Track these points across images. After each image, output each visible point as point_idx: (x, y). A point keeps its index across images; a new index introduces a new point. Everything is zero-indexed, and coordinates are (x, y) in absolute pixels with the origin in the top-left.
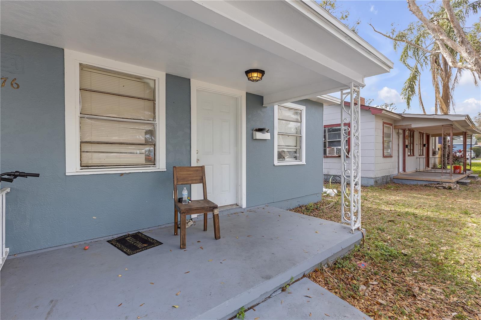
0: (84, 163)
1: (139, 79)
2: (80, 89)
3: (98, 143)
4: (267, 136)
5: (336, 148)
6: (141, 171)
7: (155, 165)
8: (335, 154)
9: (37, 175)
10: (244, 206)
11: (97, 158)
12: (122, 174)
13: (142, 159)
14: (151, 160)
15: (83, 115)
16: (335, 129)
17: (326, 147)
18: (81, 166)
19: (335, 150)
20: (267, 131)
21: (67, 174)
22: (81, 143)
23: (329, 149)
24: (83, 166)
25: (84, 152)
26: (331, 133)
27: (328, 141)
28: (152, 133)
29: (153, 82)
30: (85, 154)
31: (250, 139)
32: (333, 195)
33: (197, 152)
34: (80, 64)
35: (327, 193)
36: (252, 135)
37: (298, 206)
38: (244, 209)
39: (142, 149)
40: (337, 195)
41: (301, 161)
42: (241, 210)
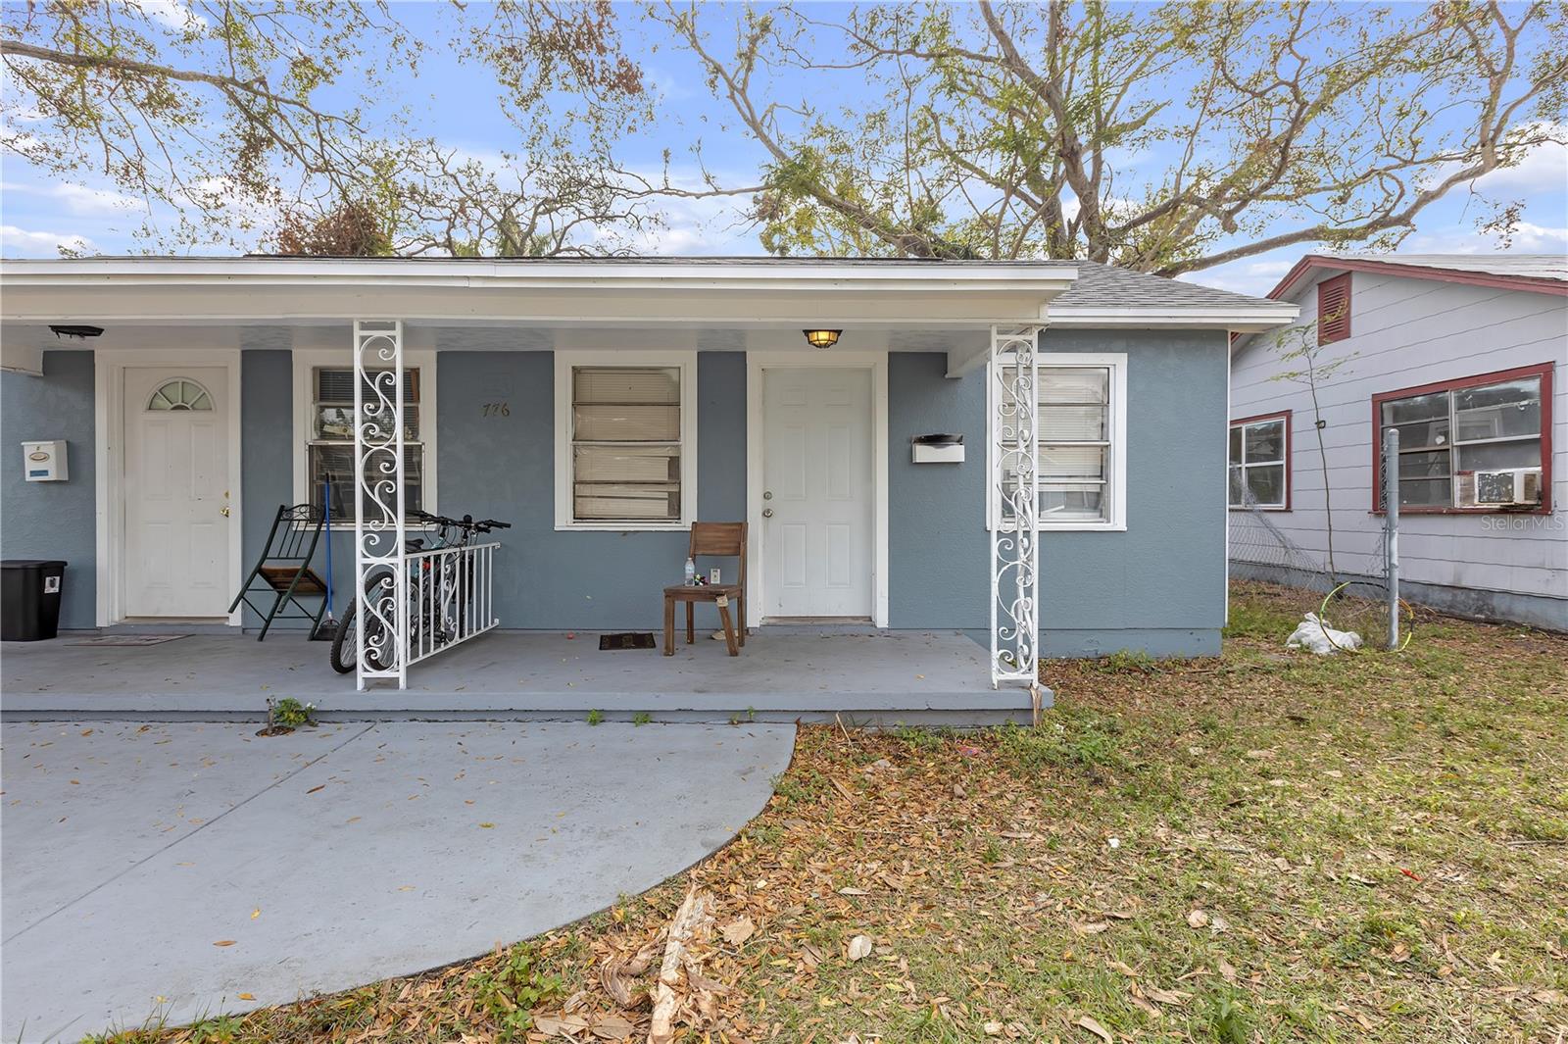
0: (578, 514)
1: (654, 371)
2: (575, 404)
3: (596, 483)
4: (955, 453)
5: (1481, 477)
6: (653, 529)
7: (680, 519)
8: (1476, 501)
9: (508, 526)
10: (882, 620)
11: (595, 507)
12: (625, 533)
13: (662, 508)
14: (674, 511)
15: (578, 440)
16: (1488, 395)
17: (1448, 472)
18: (574, 518)
19: (1476, 485)
20: (959, 441)
21: (556, 529)
22: (575, 482)
23: (1464, 477)
24: (577, 518)
25: (579, 496)
26: (1471, 410)
27: (1461, 446)
28: (674, 464)
29: (676, 371)
30: (579, 500)
31: (902, 463)
32: (1324, 650)
33: (767, 496)
34: (573, 368)
35: (1305, 641)
36: (911, 453)
37: (1092, 656)
38: (883, 630)
39: (662, 492)
40: (1342, 652)
41: (1109, 522)
42: (871, 631)
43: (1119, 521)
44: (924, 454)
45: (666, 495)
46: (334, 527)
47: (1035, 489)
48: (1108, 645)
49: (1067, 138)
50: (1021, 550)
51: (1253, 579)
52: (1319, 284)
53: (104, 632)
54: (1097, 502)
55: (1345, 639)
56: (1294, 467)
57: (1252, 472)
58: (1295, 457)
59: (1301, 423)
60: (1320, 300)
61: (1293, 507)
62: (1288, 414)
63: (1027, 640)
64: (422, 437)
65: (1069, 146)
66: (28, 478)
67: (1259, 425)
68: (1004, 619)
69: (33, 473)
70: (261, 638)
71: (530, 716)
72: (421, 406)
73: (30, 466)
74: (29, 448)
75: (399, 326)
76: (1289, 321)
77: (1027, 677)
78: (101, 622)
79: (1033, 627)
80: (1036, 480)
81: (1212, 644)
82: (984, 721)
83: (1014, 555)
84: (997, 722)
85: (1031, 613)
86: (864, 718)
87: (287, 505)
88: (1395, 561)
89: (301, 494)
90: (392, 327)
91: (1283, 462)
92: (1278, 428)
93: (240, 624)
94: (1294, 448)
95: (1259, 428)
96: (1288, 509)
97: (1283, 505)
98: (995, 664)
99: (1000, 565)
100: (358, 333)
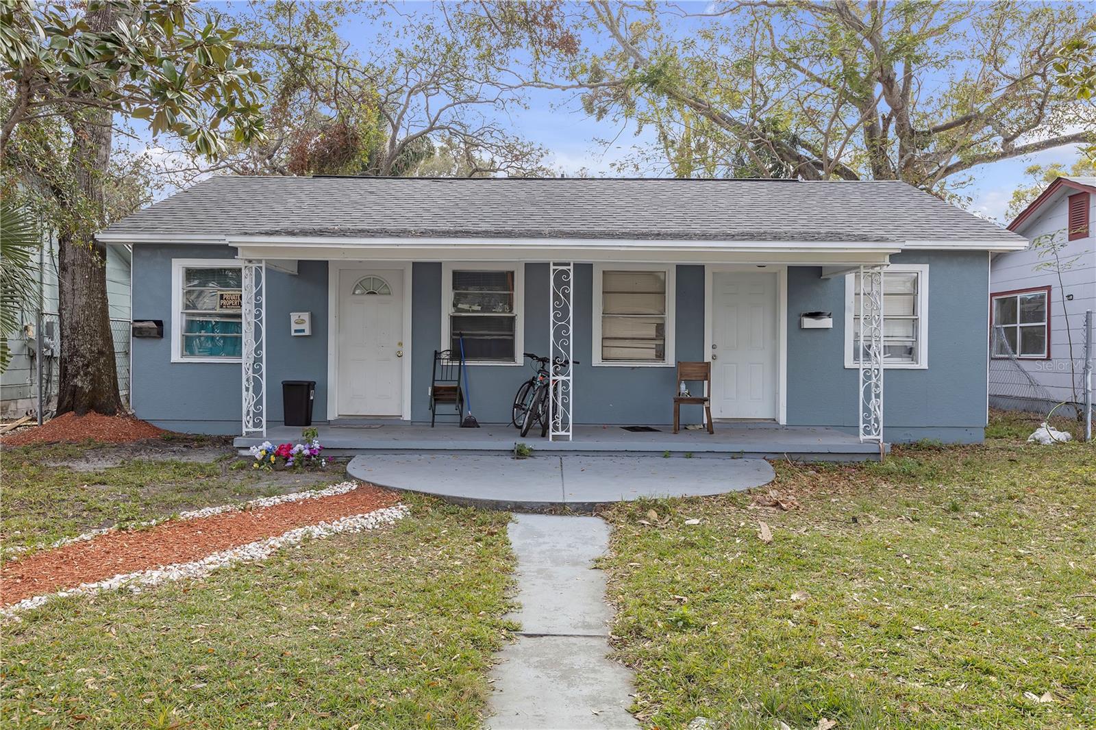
0: (605, 356)
1: (650, 273)
2: (604, 292)
3: (615, 338)
4: (827, 323)
6: (650, 366)
7: (665, 360)
10: (783, 420)
11: (615, 352)
12: (633, 368)
13: (652, 354)
14: (661, 355)
15: (605, 314)
18: (602, 359)
20: (829, 316)
21: (593, 365)
22: (603, 339)
24: (604, 359)
25: (605, 346)
28: (660, 328)
29: (664, 275)
30: (605, 348)
31: (796, 328)
32: (1048, 442)
33: (714, 347)
34: (604, 272)
35: (1037, 437)
36: (800, 323)
37: (907, 442)
38: (783, 426)
39: (653, 344)
40: (1058, 442)
41: (917, 363)
42: (776, 426)
43: (923, 363)
44: (809, 323)
45: (654, 346)
46: (468, 363)
47: (882, 344)
48: (916, 437)
49: (884, 69)
50: (873, 376)
51: (1025, 410)
52: (1070, 197)
53: (331, 423)
54: (910, 352)
55: (1062, 436)
56: (1053, 328)
57: (1025, 330)
58: (1053, 319)
59: (1056, 295)
60: (1070, 208)
61: (1052, 357)
62: (1049, 288)
63: (877, 420)
64: (515, 311)
65: (886, 75)
66: (293, 334)
67: (1028, 295)
68: (866, 409)
69: (296, 331)
70: (433, 426)
71: (634, 454)
72: (515, 293)
73: (294, 327)
74: (294, 316)
75: (572, 265)
76: (1023, 248)
77: (877, 437)
78: (330, 417)
79: (880, 414)
80: (882, 339)
81: (979, 436)
82: (856, 459)
83: (869, 378)
84: (862, 459)
85: (879, 407)
86: (798, 456)
87: (438, 351)
88: (1089, 388)
89: (445, 344)
90: (569, 264)
91: (1045, 324)
92: (1042, 297)
93: (410, 419)
94: (1053, 314)
95: (1029, 298)
96: (1049, 358)
97: (1045, 355)
98: (861, 431)
99: (864, 382)
100: (552, 267)
